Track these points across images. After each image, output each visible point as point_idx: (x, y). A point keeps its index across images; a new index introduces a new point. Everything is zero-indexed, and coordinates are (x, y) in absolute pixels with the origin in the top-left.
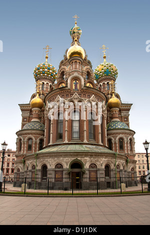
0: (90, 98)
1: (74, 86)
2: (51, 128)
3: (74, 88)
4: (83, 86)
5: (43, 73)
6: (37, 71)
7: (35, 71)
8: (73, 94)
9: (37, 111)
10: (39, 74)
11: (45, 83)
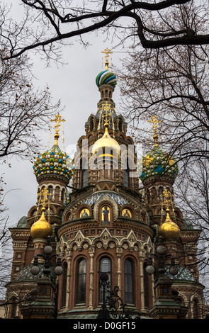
0: (126, 235)
1: (103, 216)
2: (68, 283)
3: (103, 219)
4: (117, 217)
5: (50, 170)
6: (40, 165)
7: (37, 165)
8: (101, 230)
9: (42, 245)
10: (44, 171)
11: (54, 186)
